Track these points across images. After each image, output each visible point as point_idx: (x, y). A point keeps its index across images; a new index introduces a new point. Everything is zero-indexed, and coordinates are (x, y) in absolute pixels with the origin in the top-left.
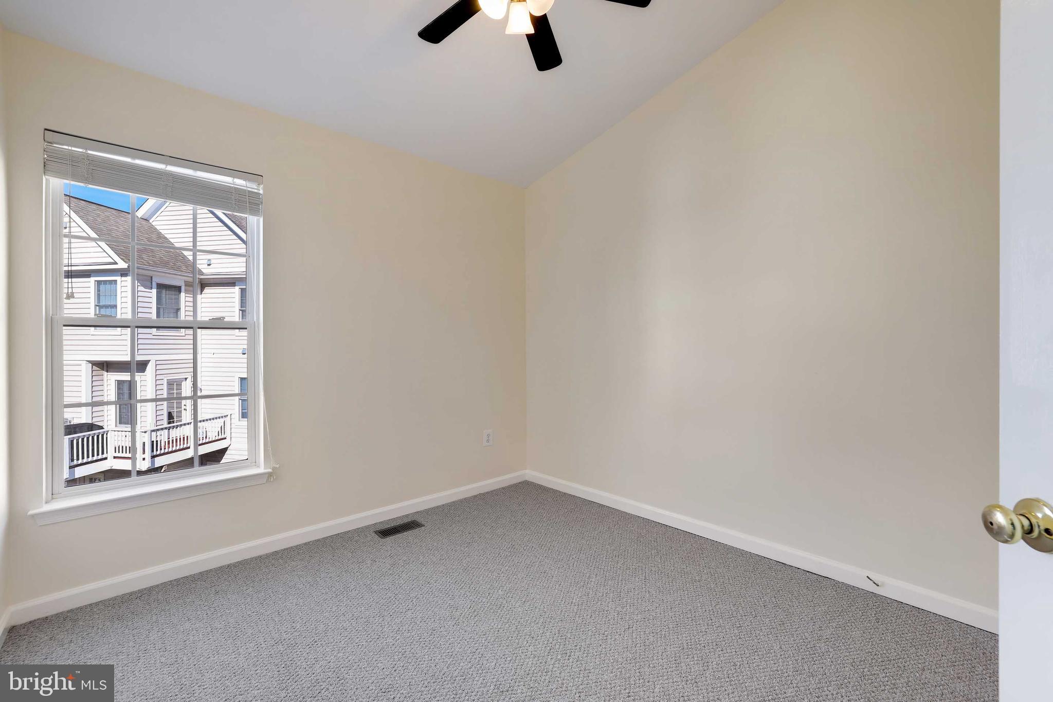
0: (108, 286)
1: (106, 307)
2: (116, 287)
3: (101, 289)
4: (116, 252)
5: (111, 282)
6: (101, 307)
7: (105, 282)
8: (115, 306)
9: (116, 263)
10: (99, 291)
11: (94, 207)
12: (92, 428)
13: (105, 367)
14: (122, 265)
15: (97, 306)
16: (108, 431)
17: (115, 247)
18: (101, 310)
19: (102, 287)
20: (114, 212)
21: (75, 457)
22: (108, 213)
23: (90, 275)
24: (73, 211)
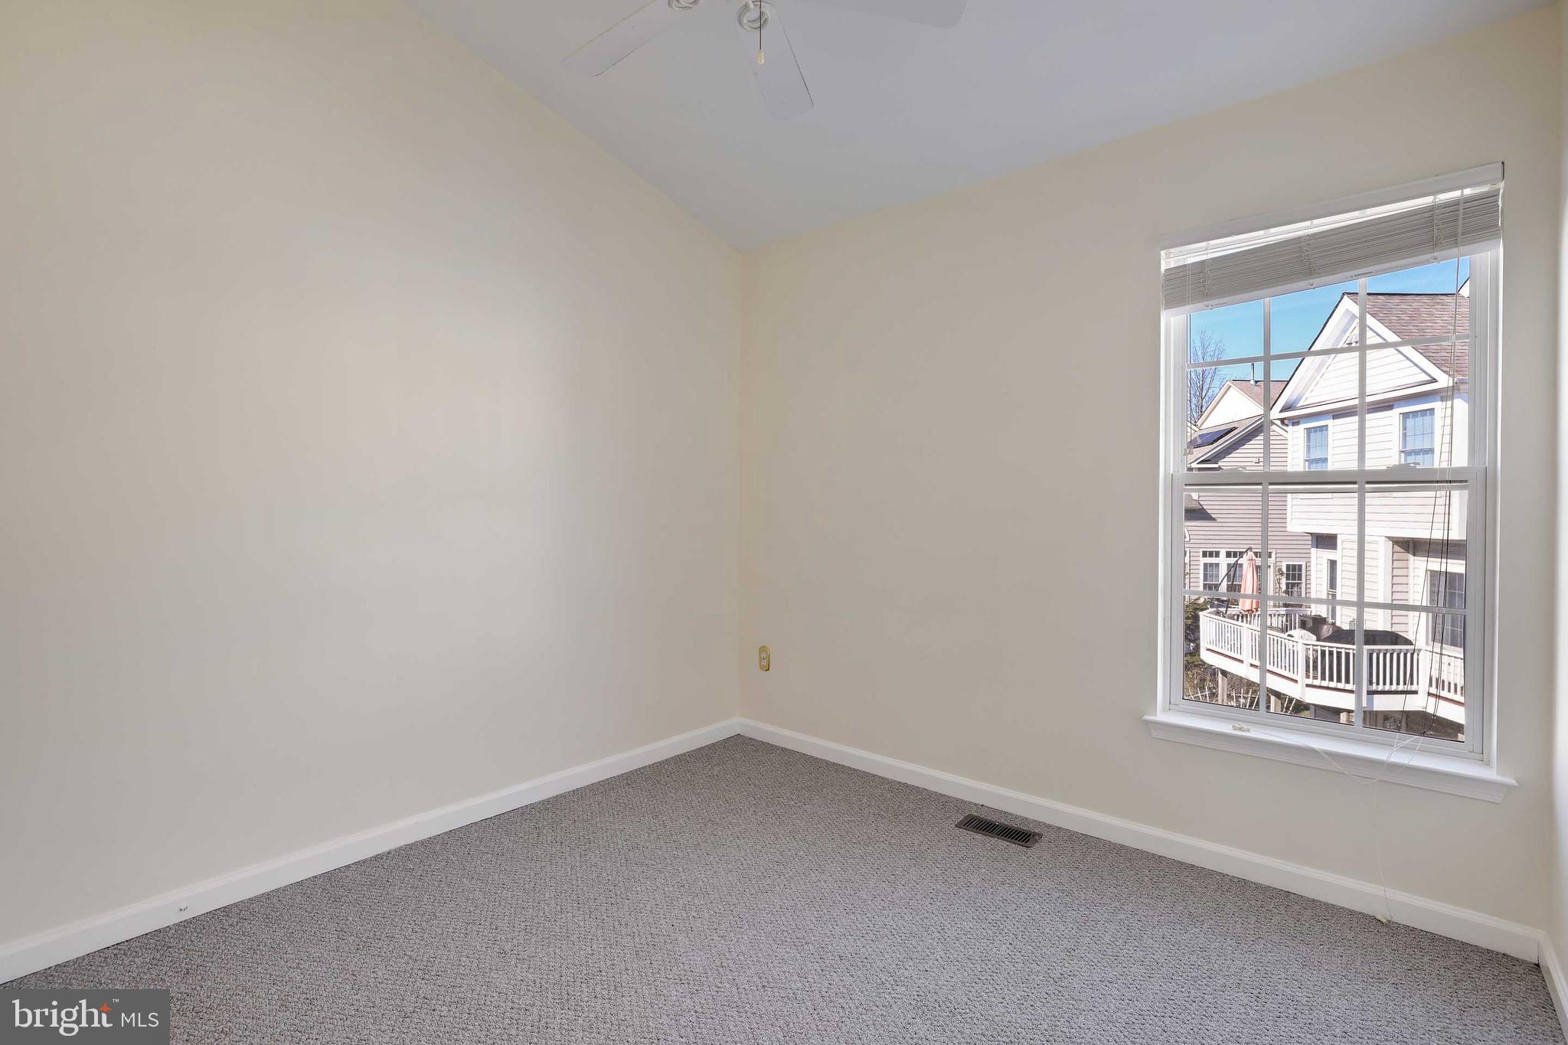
0: (1419, 420)
1: (1416, 452)
2: (1432, 420)
3: (1408, 426)
4: (1434, 361)
5: (1424, 412)
6: (1408, 453)
7: (1415, 414)
8: (1431, 451)
9: (1434, 380)
10: (1405, 428)
11: (1396, 299)
12: (1396, 640)
13: (1411, 549)
14: (1444, 381)
15: (1402, 452)
16: (1420, 650)
17: (1434, 355)
18: (1409, 458)
19: (1410, 422)
20: (1425, 299)
21: (1374, 680)
22: (1416, 303)
23: (1392, 405)
24: (1370, 314)
